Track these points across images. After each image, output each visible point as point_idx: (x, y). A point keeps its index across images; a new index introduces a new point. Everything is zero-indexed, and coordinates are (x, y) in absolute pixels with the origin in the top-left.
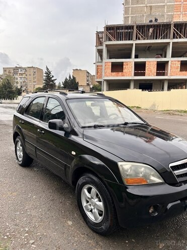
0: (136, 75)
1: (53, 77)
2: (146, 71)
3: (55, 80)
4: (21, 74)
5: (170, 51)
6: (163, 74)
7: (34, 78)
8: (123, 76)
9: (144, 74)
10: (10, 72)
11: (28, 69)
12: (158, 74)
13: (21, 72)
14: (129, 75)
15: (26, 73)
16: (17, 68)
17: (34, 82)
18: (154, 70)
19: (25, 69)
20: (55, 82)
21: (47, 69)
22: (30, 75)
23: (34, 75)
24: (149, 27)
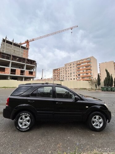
0: (11, 74)
2: (16, 73)
5: (25, 67)
6: (23, 75)
8: (5, 73)
9: (15, 74)
12: (21, 75)
14: (8, 74)
18: (20, 73)
24: (17, 57)
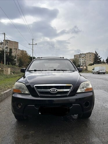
1: (99, 57)
3: (100, 58)
4: (83, 57)
7: (90, 59)
10: (77, 57)
11: (86, 54)
13: (83, 56)
15: (86, 56)
16: (81, 54)
17: (90, 61)
19: (85, 54)
20: (101, 59)
21: (96, 52)
22: (88, 57)
23: (90, 57)
